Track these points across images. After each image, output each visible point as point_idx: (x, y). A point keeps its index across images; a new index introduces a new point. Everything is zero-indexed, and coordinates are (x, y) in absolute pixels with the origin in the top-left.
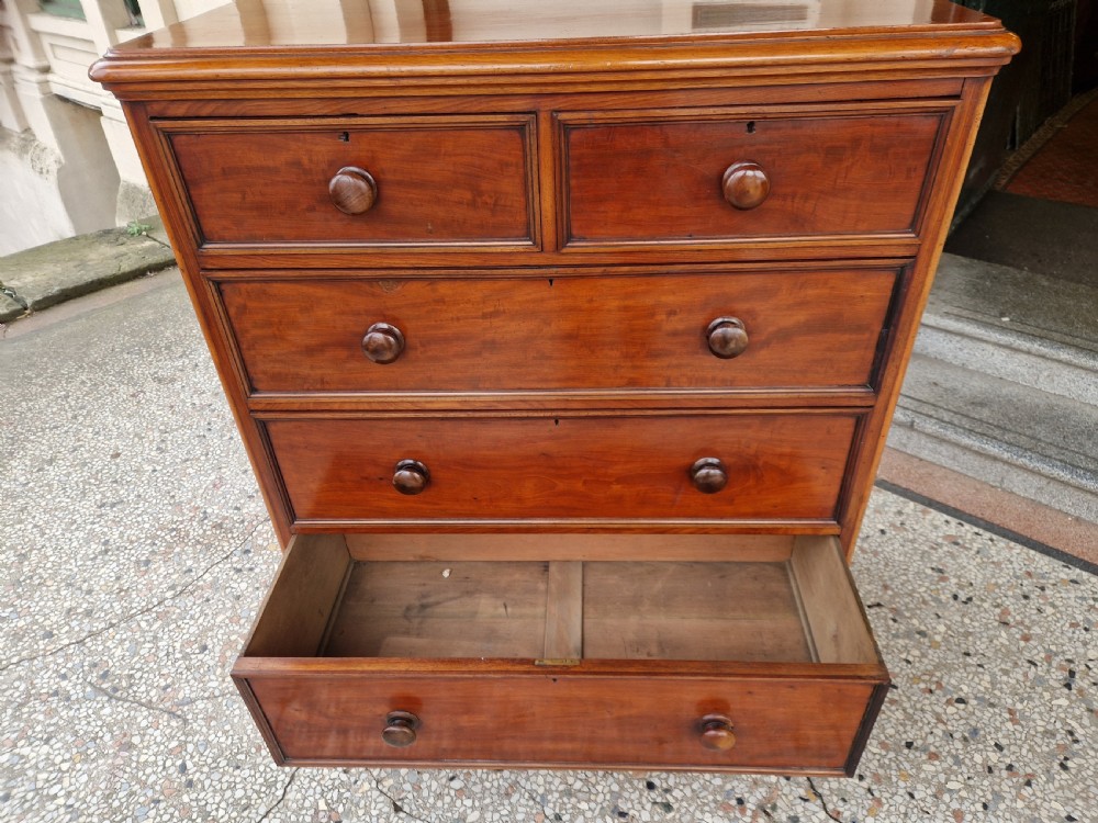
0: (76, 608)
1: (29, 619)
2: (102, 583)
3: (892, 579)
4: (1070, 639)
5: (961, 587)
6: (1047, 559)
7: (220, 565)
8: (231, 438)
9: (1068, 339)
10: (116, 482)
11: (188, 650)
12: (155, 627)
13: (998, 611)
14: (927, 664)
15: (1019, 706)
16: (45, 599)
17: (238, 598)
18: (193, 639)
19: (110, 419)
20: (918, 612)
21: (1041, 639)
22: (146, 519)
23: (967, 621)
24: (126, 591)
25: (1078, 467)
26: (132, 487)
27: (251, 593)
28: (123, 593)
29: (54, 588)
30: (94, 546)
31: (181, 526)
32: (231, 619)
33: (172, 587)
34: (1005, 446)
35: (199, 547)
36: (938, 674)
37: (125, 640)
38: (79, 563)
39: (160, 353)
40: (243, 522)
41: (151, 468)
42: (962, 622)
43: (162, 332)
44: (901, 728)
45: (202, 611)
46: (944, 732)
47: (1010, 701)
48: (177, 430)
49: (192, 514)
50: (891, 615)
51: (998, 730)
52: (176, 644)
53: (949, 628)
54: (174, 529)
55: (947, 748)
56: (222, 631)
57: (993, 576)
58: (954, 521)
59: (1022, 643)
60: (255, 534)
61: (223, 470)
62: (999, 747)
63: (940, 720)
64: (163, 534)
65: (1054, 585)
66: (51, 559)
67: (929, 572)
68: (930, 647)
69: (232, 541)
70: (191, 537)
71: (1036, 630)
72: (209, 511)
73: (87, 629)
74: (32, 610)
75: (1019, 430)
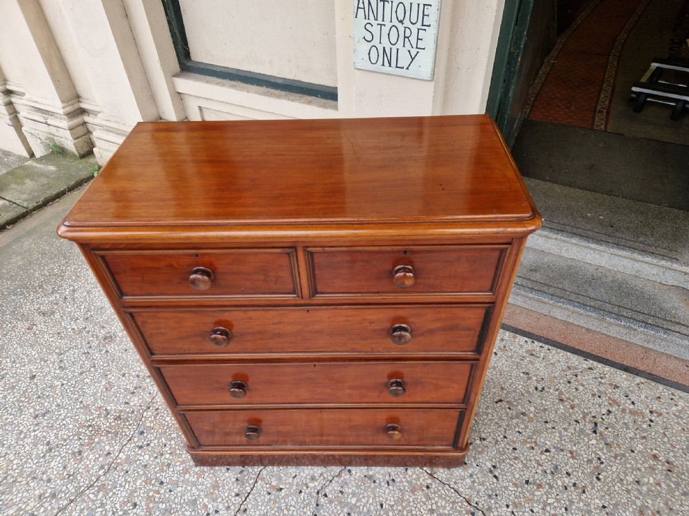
0: (44, 494)
1: (15, 508)
2: (55, 473)
3: (504, 383)
4: (593, 404)
5: (538, 381)
6: (576, 356)
7: (128, 446)
8: (107, 351)
9: (575, 230)
10: (39, 397)
11: (126, 508)
12: (99, 496)
13: (557, 393)
14: (528, 432)
15: (574, 448)
16: (21, 491)
17: (146, 466)
18: (126, 500)
19: (19, 349)
20: (520, 401)
21: (579, 406)
22: (69, 422)
23: (544, 402)
24: (73, 475)
25: (587, 305)
26: (51, 399)
27: (153, 461)
28: (71, 477)
29: (24, 482)
30: (41, 447)
31: (94, 423)
32: (145, 482)
33: (102, 467)
34: (550, 297)
35: (110, 435)
36: (535, 437)
37: (83, 509)
38: (35, 461)
39: (36, 292)
40: (133, 412)
41: (59, 383)
42: (542, 403)
43: (33, 274)
44: (522, 473)
45: (126, 480)
46: (542, 470)
47: (569, 446)
48: (68, 351)
49: (98, 413)
50: (507, 406)
51: (566, 464)
52: (116, 505)
53: (536, 408)
54: (90, 426)
55: (545, 480)
56: (142, 491)
57: (552, 372)
58: (529, 341)
59: (571, 410)
60: (143, 419)
61: (109, 377)
62: (568, 474)
63: (539, 464)
64: (83, 431)
65: (581, 372)
66: (15, 462)
67: (522, 375)
68: (528, 421)
69: (130, 427)
70: (103, 429)
71: (576, 401)
72: (109, 408)
73: (56, 507)
74: (14, 501)
75: (556, 285)
